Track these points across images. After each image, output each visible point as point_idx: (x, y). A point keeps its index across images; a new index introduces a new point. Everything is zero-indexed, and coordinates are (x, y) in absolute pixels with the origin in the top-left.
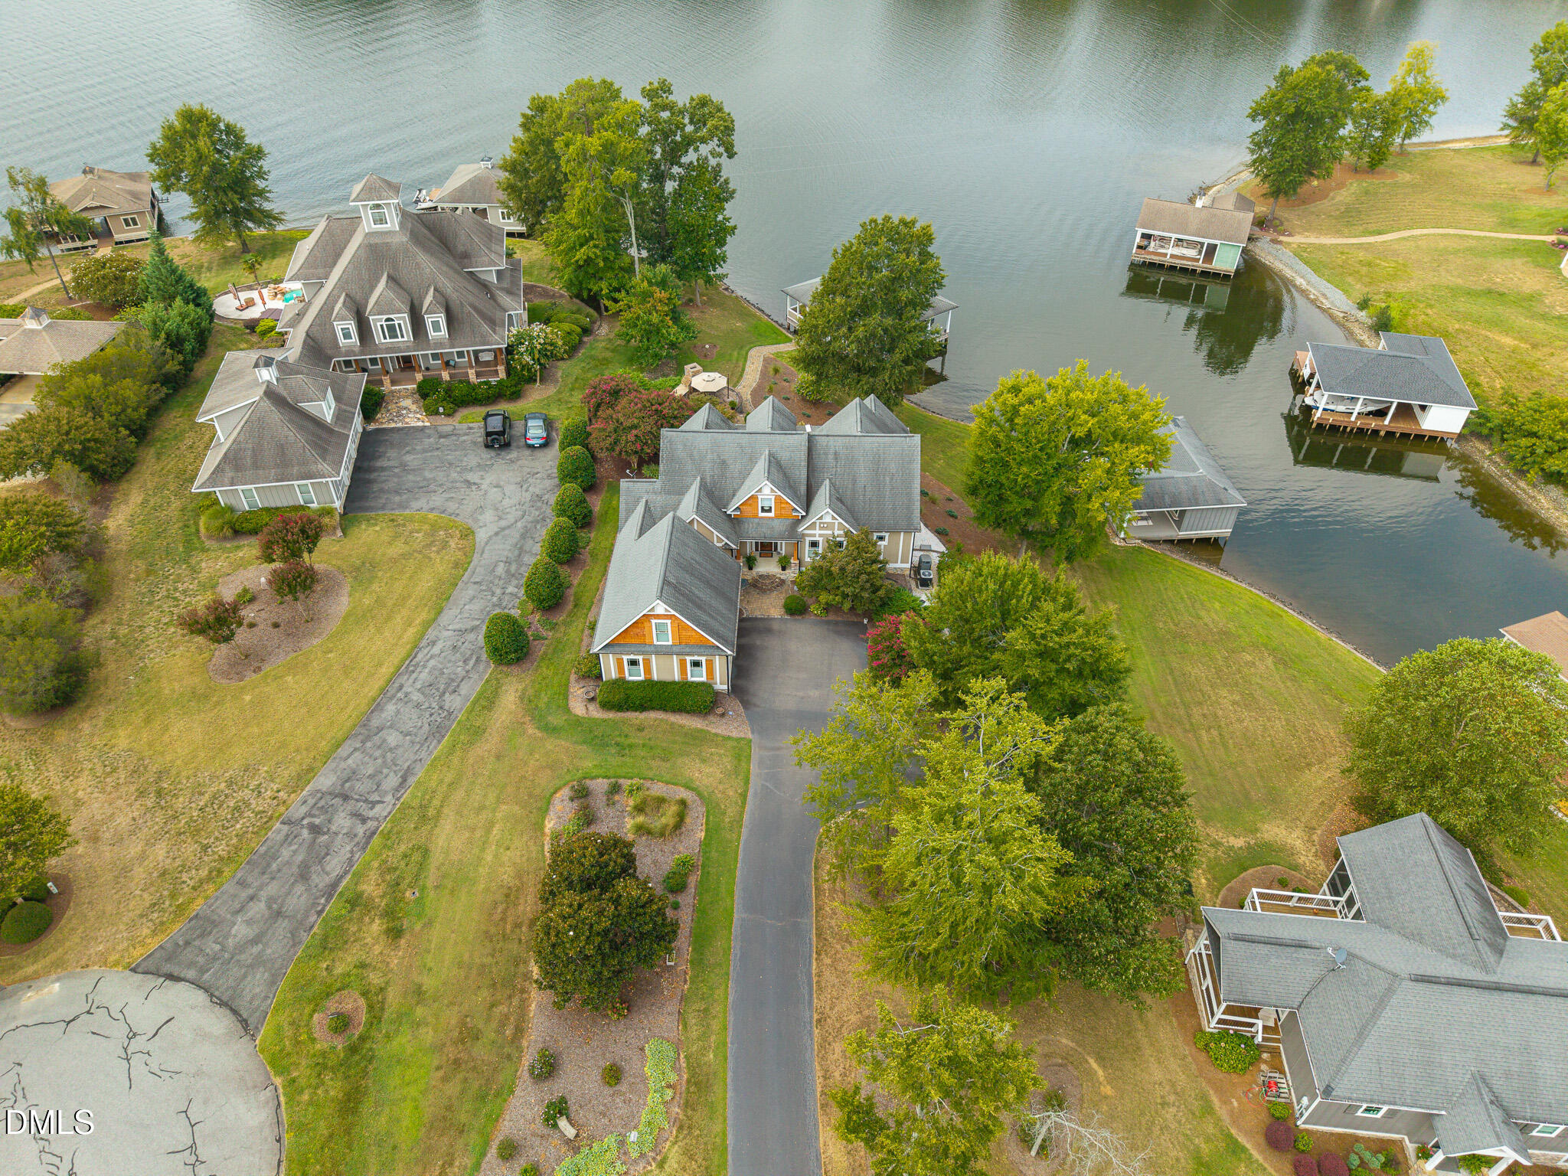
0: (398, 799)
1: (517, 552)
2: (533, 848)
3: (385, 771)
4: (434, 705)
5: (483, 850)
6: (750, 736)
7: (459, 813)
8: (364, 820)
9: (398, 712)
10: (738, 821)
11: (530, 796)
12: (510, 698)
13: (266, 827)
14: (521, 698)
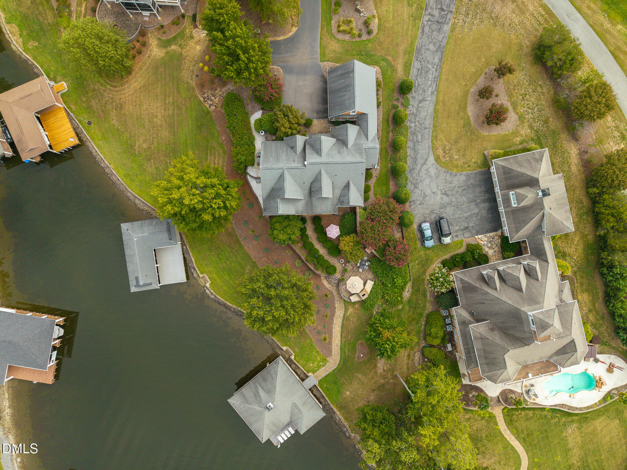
0: (422, 23)
1: (416, 147)
2: (380, 11)
3: (430, 34)
4: (423, 63)
5: (393, 9)
6: (321, 63)
7: (403, 20)
8: (430, 14)
9: (434, 59)
10: (322, 29)
11: (384, 31)
12: (400, 69)
13: (457, 9)
14: (396, 71)
